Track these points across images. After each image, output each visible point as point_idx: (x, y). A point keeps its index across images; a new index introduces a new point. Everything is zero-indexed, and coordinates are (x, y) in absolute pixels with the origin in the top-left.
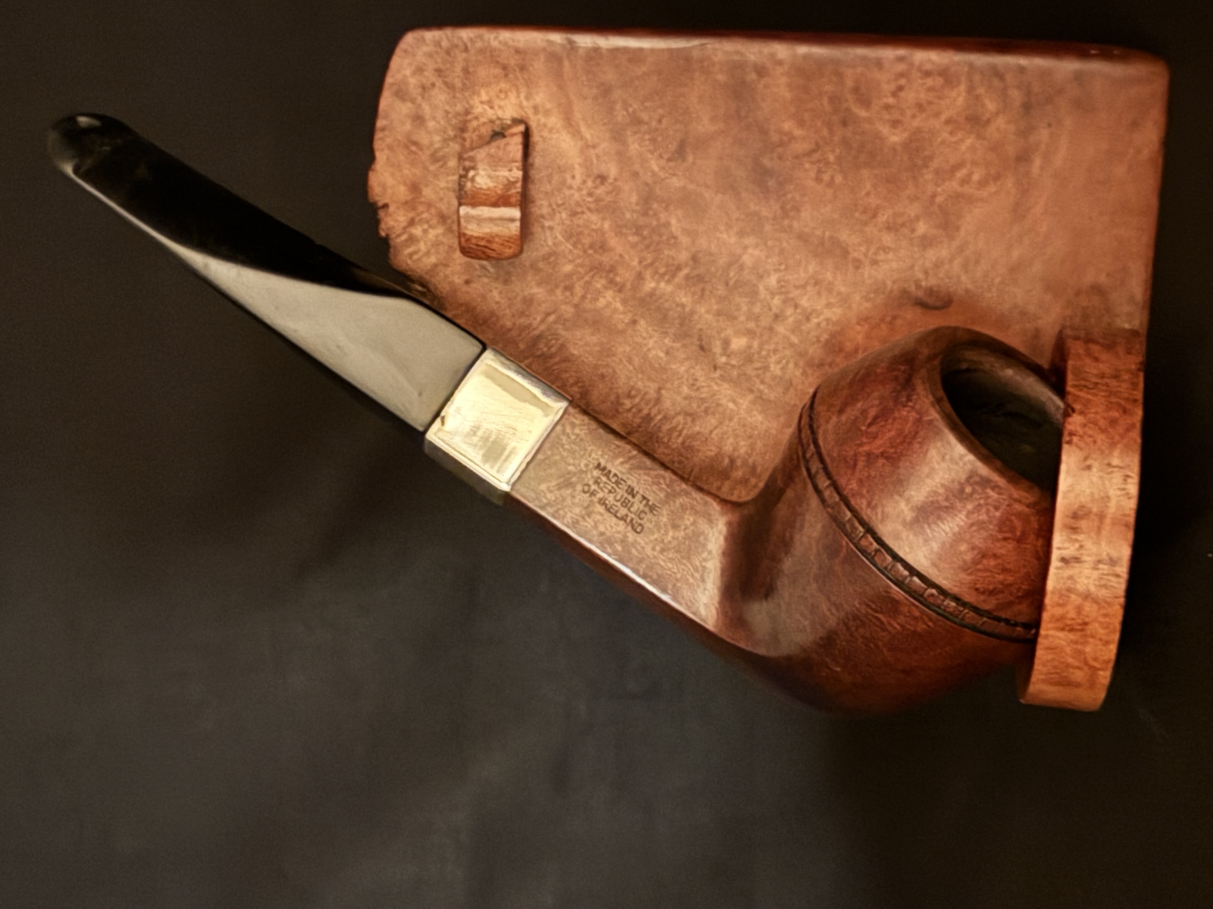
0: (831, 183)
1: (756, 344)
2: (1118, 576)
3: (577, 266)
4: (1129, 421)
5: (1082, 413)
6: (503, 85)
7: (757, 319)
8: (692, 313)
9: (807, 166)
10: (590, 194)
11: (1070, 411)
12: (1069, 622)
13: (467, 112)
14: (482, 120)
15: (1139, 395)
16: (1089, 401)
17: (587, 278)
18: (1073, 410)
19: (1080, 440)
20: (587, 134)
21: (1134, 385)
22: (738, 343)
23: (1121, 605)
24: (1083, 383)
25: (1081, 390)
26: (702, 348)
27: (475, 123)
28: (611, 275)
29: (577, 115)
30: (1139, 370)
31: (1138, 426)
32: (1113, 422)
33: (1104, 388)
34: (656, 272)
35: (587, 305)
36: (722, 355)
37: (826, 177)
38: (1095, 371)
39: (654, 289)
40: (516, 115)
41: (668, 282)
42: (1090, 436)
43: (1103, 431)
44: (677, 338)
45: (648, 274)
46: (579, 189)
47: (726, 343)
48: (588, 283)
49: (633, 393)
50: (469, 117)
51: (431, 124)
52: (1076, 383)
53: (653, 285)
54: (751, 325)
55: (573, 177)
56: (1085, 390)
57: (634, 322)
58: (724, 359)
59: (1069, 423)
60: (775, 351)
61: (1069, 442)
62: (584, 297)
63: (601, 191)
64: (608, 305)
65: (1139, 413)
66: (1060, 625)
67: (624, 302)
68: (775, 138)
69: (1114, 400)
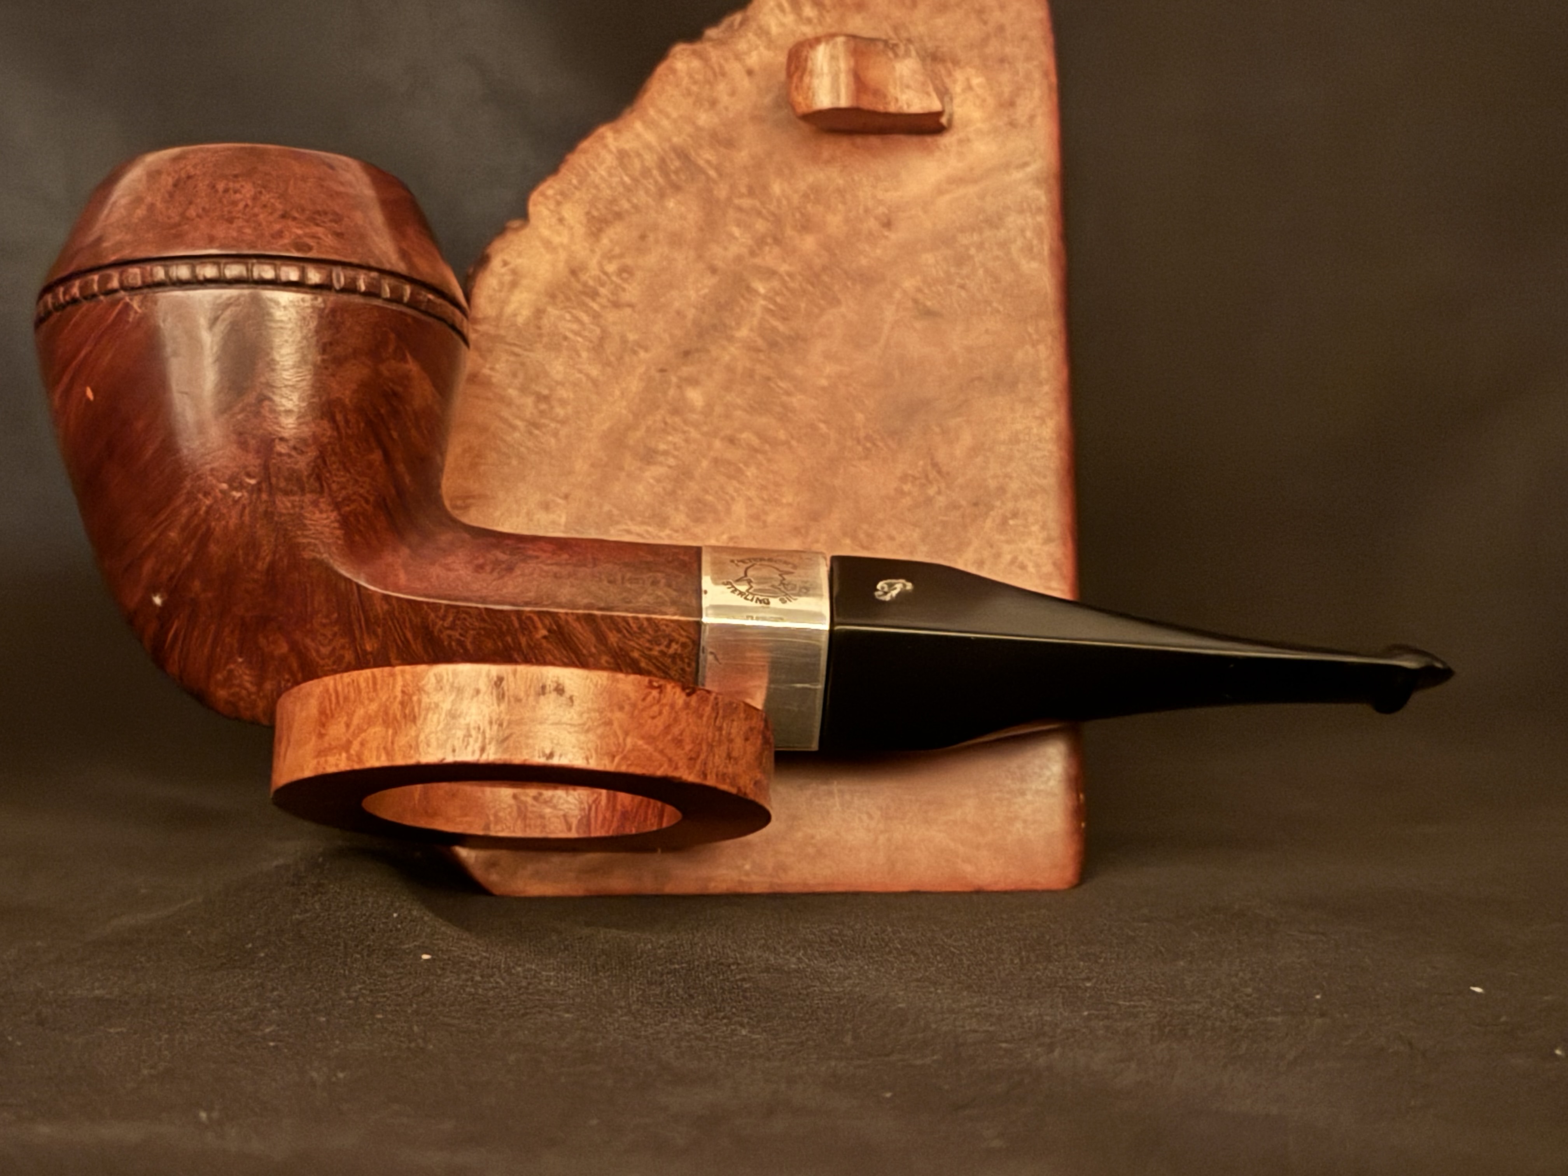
0: (901, 493)
1: (695, 417)
2: (483, 750)
3: (779, 201)
4: (680, 764)
5: (687, 705)
6: (991, 101)
7: (728, 416)
8: (731, 339)
9: (921, 463)
10: (867, 210)
11: (688, 691)
12: (415, 698)
13: (956, 62)
14: (947, 80)
15: (711, 782)
16: (701, 717)
17: (764, 211)
18: (689, 695)
19: (654, 698)
20: (943, 202)
21: (723, 777)
22: (695, 396)
23: (444, 759)
24: (721, 712)
25: (713, 708)
26: (687, 354)
27: (943, 72)
28: (769, 240)
29: (961, 191)
30: (739, 789)
31: (677, 774)
32: (678, 742)
33: (717, 738)
34: (777, 293)
35: (731, 213)
36: (680, 378)
37: (907, 487)
38: (734, 731)
39: (756, 292)
40: (956, 117)
41: (767, 310)
42: (660, 713)
43: (668, 728)
44: (696, 323)
45: (776, 284)
46: (874, 197)
47: (693, 382)
48: (759, 214)
49: (625, 275)
50: (950, 65)
51: (940, 21)
52: (720, 704)
53: (762, 290)
54: (719, 409)
55: (887, 190)
56: (714, 715)
57: (714, 270)
58: (674, 379)
59: (673, 687)
60: (687, 441)
61: (651, 686)
62: (740, 209)
63: (872, 224)
64: (732, 237)
65: (690, 777)
66: (410, 689)
67: (739, 259)
68: (953, 422)
69: (704, 747)
